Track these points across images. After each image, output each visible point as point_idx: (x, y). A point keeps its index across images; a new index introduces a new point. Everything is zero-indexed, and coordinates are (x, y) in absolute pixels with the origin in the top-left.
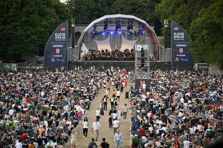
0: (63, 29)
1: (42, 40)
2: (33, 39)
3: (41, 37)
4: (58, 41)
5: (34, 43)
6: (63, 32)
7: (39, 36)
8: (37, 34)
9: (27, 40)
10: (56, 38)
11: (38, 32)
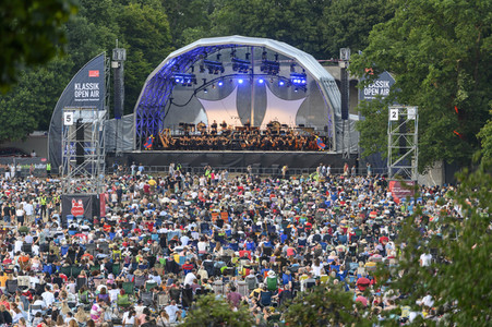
0: (95, 74)
1: (49, 100)
2: (22, 100)
3: (47, 93)
4: (83, 104)
5: (25, 108)
6: (93, 80)
7: (40, 92)
8: (34, 85)
9: (7, 100)
10: (77, 94)
11: (36, 81)
